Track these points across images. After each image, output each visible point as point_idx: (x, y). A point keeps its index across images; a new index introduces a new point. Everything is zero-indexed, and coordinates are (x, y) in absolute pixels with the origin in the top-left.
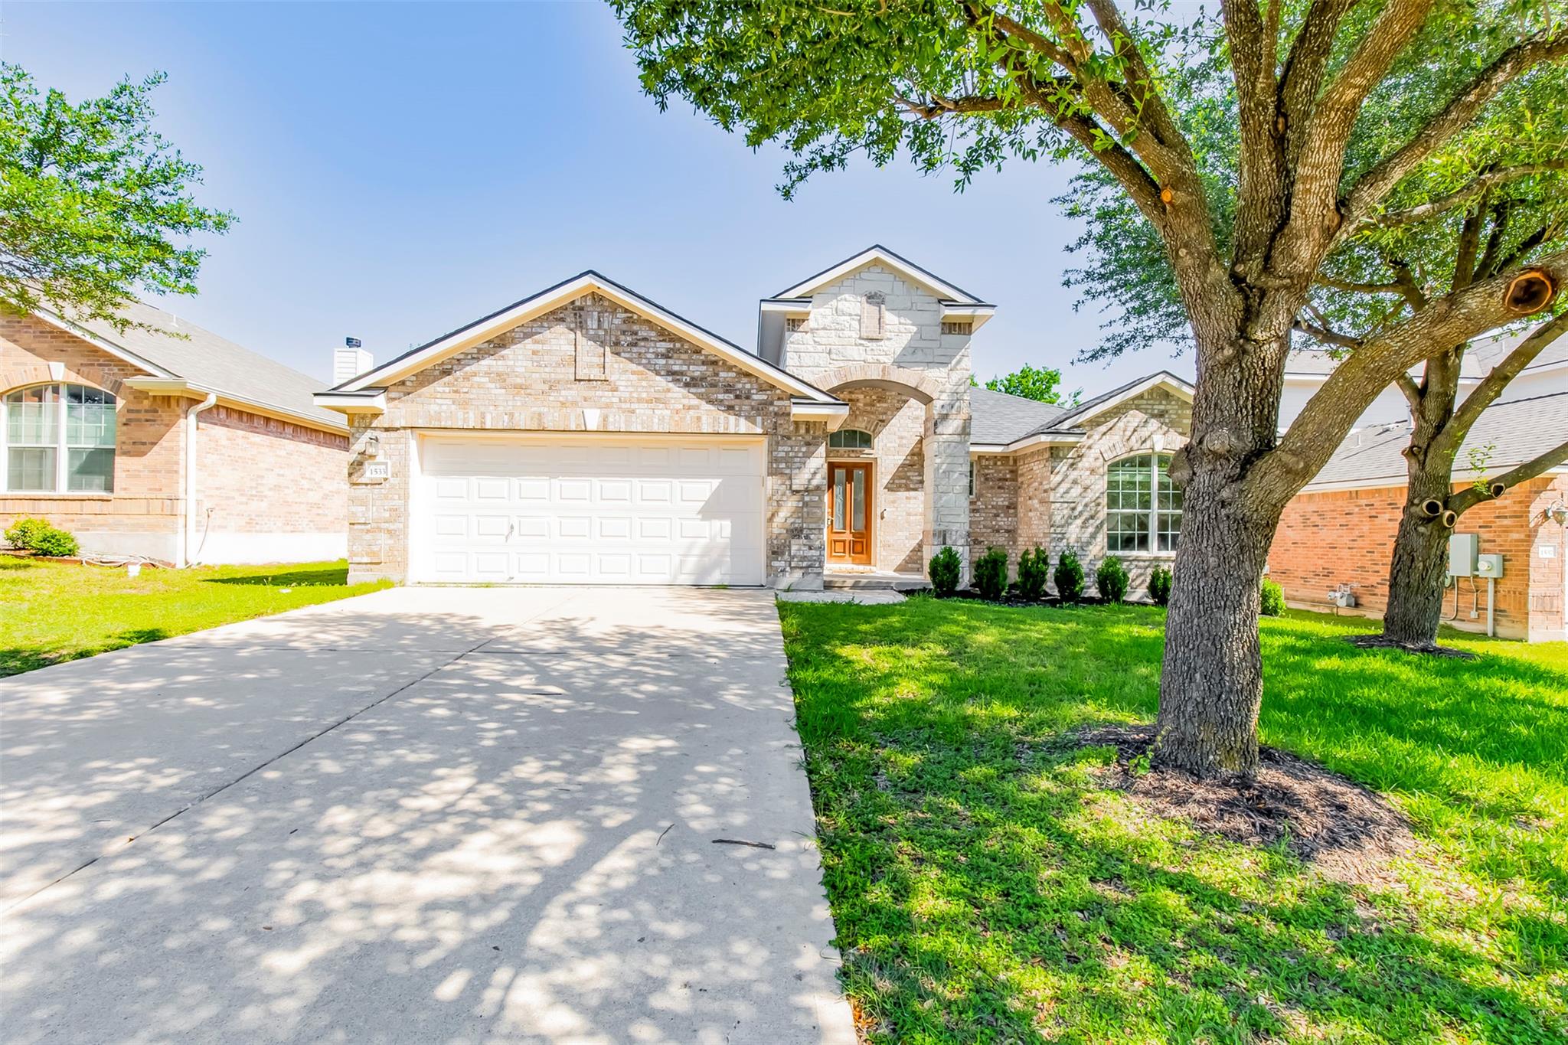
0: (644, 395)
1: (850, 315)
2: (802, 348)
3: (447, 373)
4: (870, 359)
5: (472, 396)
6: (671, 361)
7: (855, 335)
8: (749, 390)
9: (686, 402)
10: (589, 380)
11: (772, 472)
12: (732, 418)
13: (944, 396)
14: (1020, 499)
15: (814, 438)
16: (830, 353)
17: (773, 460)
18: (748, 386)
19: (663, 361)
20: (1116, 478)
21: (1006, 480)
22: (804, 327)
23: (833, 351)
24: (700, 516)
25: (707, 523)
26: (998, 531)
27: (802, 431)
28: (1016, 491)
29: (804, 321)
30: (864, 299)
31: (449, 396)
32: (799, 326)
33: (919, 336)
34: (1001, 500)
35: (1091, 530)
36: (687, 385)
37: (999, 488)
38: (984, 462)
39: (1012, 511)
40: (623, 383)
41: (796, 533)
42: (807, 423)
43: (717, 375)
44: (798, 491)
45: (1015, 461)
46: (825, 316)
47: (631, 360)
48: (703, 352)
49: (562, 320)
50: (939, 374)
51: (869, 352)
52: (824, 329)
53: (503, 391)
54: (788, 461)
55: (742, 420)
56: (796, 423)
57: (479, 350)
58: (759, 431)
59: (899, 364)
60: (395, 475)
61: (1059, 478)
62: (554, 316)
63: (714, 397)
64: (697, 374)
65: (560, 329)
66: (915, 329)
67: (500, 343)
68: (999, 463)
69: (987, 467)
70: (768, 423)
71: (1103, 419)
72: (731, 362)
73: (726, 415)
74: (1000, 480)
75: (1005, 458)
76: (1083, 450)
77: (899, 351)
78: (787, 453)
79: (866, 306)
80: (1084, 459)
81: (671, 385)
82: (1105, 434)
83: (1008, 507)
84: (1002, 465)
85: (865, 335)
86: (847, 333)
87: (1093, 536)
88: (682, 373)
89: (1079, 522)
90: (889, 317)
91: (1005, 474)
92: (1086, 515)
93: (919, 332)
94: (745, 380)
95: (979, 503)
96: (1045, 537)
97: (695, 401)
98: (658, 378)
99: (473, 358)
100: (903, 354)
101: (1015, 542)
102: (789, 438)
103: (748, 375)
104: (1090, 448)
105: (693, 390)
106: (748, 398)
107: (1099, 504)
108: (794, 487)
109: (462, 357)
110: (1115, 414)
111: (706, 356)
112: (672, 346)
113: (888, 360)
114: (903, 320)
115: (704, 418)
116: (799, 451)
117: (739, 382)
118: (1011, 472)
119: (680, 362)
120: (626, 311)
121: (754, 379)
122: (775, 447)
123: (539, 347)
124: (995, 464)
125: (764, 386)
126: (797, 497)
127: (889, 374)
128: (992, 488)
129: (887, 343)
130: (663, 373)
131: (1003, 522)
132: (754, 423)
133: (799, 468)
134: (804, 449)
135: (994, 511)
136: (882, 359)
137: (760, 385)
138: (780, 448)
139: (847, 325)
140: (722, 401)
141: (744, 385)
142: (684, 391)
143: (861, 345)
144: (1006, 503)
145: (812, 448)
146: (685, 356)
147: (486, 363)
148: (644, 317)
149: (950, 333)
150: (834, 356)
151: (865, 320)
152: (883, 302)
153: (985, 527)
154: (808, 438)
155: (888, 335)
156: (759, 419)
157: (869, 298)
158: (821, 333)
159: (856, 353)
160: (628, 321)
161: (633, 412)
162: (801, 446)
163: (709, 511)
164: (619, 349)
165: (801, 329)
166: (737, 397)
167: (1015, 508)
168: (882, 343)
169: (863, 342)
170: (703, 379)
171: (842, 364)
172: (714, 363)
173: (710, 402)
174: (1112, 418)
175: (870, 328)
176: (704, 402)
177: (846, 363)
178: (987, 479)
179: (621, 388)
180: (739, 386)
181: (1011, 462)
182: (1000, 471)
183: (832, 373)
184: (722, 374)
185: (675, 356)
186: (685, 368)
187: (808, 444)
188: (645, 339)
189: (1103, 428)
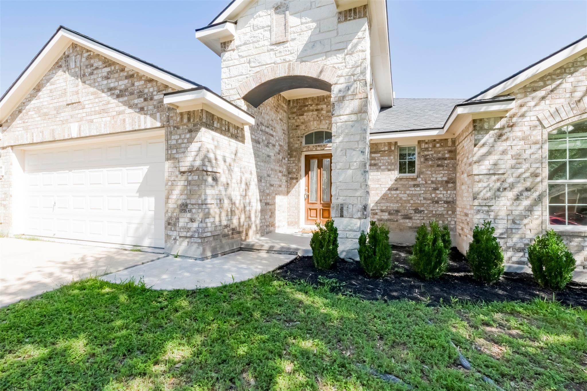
0: (97, 109)
1: (263, 27)
2: (231, 63)
3: (20, 112)
4: (278, 60)
5: (29, 124)
6: (109, 81)
7: (267, 43)
8: (152, 93)
9: (117, 109)
10: (73, 104)
11: (169, 158)
12: (142, 117)
13: (342, 80)
14: (458, 175)
15: (195, 125)
16: (249, 62)
17: (169, 147)
18: (151, 90)
19: (105, 82)
20: (561, 147)
21: (445, 159)
22: (232, 46)
23: (252, 60)
24: (138, 195)
25: (141, 199)
26: (437, 202)
27: (185, 120)
28: (455, 168)
29: (231, 41)
30: (273, 10)
31: (21, 125)
32: (228, 46)
33: (319, 31)
34: (441, 176)
35: (526, 203)
36: (118, 96)
37: (438, 166)
38: (423, 146)
39: (450, 185)
40: (87, 102)
41: (184, 208)
42: (189, 113)
43: (133, 85)
44: (184, 173)
45: (454, 142)
46: (245, 34)
47: (90, 85)
48: (126, 69)
49: (60, 66)
50: (336, 61)
51: (278, 55)
52: (245, 44)
53: (39, 118)
54: (177, 147)
55: (148, 117)
56: (181, 114)
57: (31, 95)
58: (159, 124)
59: (302, 59)
60: (6, 173)
61: (484, 150)
62: (58, 66)
63: (132, 102)
64: (123, 87)
65: (60, 72)
66: (314, 25)
67: (38, 89)
68: (438, 145)
69: (427, 149)
70: (164, 118)
71: (541, 84)
72: (141, 74)
73: (139, 115)
74: (439, 159)
75: (443, 141)
76: (514, 120)
77: (301, 48)
78: (177, 140)
79: (275, 16)
80: (516, 129)
81: (110, 98)
82: (543, 98)
83: (447, 182)
84: (441, 146)
85: (274, 41)
86: (261, 43)
87: (530, 210)
88: (115, 88)
89: (511, 194)
90: (293, 20)
91: (444, 154)
92: (519, 188)
93: (319, 27)
94: (149, 85)
95: (419, 179)
96: (471, 209)
97: (123, 108)
98: (104, 95)
99: (29, 101)
100: (304, 50)
101: (454, 212)
102: (178, 128)
103: (151, 81)
104: (523, 116)
105: (121, 99)
106: (151, 99)
107: (536, 176)
108: (183, 169)
109: (25, 101)
110: (558, 75)
111: (128, 72)
112: (110, 70)
113: (293, 58)
114: (304, 20)
115: (127, 120)
116: (185, 138)
117: (146, 87)
118: (450, 152)
119: (114, 80)
120: (88, 51)
121: (155, 83)
122: (169, 137)
123: (53, 87)
124: (434, 146)
125: (161, 88)
126: (184, 177)
127: (293, 69)
128: (432, 166)
129: (292, 43)
130: (105, 90)
131: (442, 194)
132: (155, 118)
133: (184, 152)
134: (188, 136)
135: (434, 186)
136: (288, 58)
137: (158, 87)
138: (173, 137)
139: (261, 36)
140: (137, 104)
141: (150, 89)
142: (116, 101)
143: (272, 50)
144: (445, 179)
145: (193, 134)
146: (116, 75)
147: (34, 102)
148: (96, 53)
149: (346, 20)
150: (253, 65)
151: (274, 29)
152: (287, 9)
153: (425, 199)
154: (191, 126)
155: (293, 36)
156: (158, 115)
157: (276, 9)
158: (243, 48)
159: (268, 58)
160: (89, 58)
161: (92, 122)
162: (186, 134)
163: (143, 192)
164: (85, 78)
165: (230, 48)
166: (145, 100)
167: (454, 182)
168: (288, 44)
169: (273, 47)
170: (126, 90)
171: (258, 69)
172: (132, 76)
173: (130, 107)
174: (554, 80)
175: (278, 35)
176: (127, 108)
177: (261, 68)
178: (426, 159)
179: (87, 106)
180: (146, 91)
181: (450, 143)
182: (439, 152)
183: (251, 79)
184: (136, 84)
185: (112, 76)
186: (116, 84)
187: (190, 131)
188: (97, 68)
189: (541, 93)
